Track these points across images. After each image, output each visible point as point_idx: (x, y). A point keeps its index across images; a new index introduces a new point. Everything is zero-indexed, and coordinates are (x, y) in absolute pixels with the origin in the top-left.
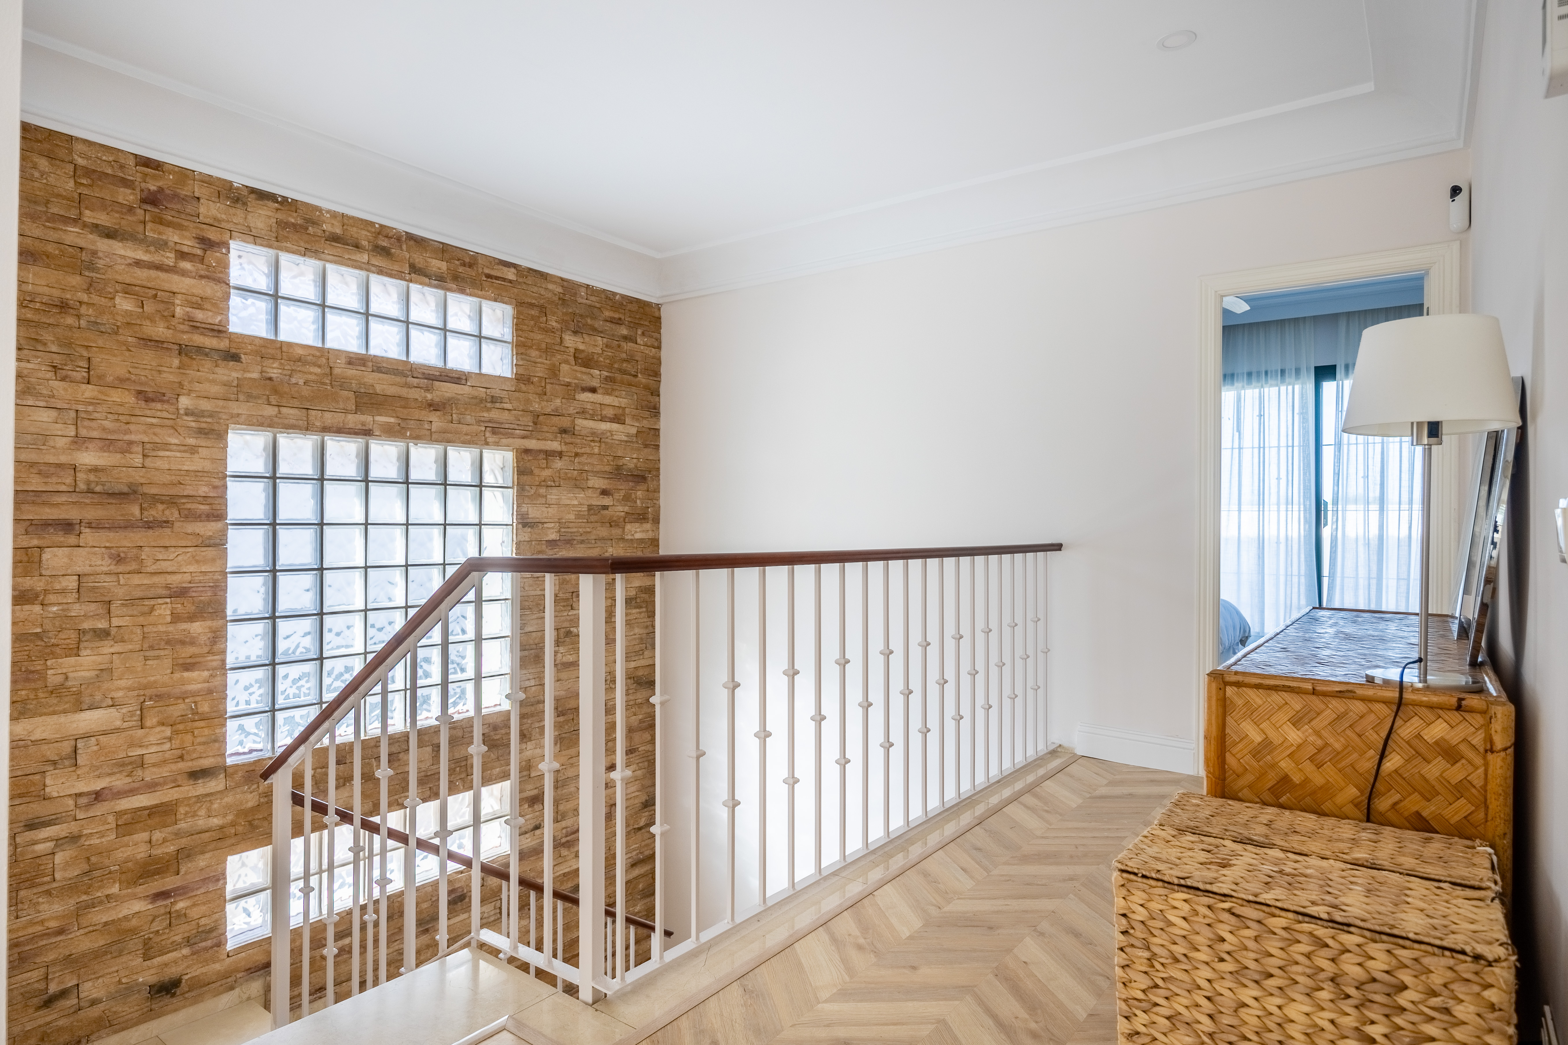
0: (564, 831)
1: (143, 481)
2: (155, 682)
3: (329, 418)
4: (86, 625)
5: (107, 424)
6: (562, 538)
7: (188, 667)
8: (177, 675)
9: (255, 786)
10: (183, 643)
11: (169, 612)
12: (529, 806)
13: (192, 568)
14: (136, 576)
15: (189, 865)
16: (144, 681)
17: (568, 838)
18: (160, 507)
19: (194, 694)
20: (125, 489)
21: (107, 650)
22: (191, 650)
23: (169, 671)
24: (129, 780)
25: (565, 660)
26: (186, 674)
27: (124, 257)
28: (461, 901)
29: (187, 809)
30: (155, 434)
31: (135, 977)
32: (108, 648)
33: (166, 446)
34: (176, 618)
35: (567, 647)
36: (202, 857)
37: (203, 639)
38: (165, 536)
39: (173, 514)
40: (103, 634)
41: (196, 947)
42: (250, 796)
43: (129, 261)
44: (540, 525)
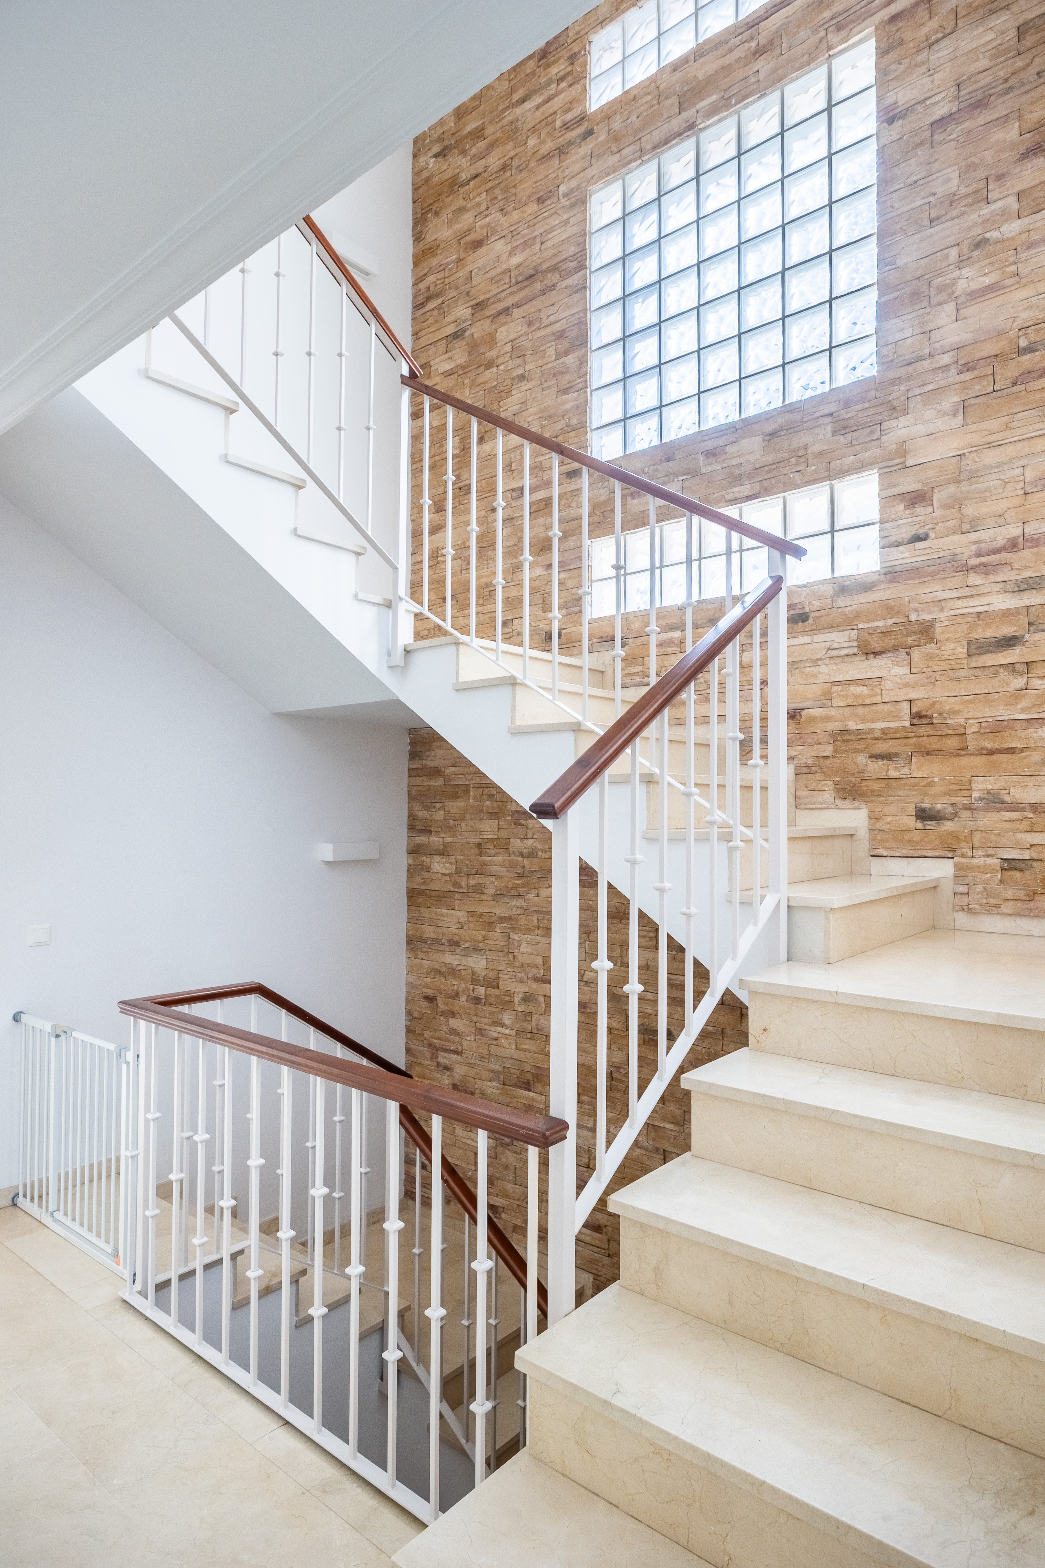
0: (974, 547)
1: (539, 261)
2: (548, 406)
3: (658, 135)
4: (514, 374)
5: (525, 232)
6: (963, 105)
7: (565, 391)
8: (559, 399)
9: (606, 483)
10: (562, 373)
11: (553, 352)
12: (906, 507)
13: (566, 314)
14: (538, 331)
15: (565, 544)
16: (542, 406)
17: (984, 559)
18: (549, 275)
19: (567, 411)
20: (532, 272)
21: (524, 388)
22: (567, 377)
23: (555, 396)
24: (536, 479)
25: (974, 286)
26: (564, 397)
27: (530, 110)
28: (804, 621)
29: (566, 501)
30: (547, 224)
31: (538, 623)
32: (525, 386)
33: (552, 229)
34: (559, 356)
35: (977, 266)
36: (571, 538)
37: (573, 367)
38: (553, 296)
39: (554, 278)
40: (522, 378)
41: (570, 610)
42: (602, 491)
43: (533, 110)
44: (919, 107)
